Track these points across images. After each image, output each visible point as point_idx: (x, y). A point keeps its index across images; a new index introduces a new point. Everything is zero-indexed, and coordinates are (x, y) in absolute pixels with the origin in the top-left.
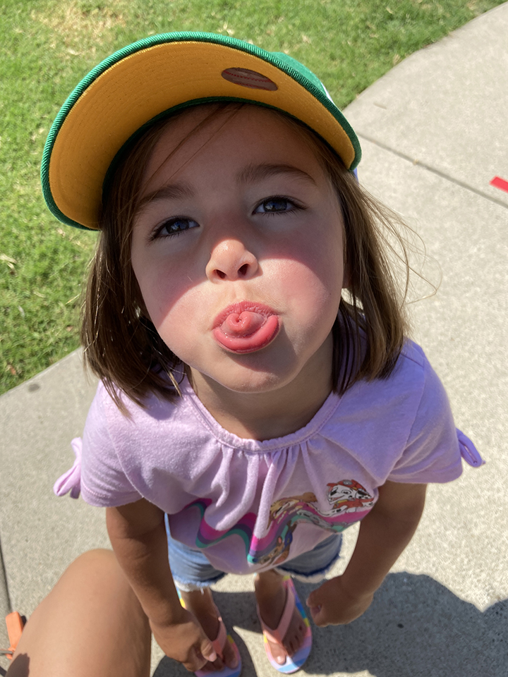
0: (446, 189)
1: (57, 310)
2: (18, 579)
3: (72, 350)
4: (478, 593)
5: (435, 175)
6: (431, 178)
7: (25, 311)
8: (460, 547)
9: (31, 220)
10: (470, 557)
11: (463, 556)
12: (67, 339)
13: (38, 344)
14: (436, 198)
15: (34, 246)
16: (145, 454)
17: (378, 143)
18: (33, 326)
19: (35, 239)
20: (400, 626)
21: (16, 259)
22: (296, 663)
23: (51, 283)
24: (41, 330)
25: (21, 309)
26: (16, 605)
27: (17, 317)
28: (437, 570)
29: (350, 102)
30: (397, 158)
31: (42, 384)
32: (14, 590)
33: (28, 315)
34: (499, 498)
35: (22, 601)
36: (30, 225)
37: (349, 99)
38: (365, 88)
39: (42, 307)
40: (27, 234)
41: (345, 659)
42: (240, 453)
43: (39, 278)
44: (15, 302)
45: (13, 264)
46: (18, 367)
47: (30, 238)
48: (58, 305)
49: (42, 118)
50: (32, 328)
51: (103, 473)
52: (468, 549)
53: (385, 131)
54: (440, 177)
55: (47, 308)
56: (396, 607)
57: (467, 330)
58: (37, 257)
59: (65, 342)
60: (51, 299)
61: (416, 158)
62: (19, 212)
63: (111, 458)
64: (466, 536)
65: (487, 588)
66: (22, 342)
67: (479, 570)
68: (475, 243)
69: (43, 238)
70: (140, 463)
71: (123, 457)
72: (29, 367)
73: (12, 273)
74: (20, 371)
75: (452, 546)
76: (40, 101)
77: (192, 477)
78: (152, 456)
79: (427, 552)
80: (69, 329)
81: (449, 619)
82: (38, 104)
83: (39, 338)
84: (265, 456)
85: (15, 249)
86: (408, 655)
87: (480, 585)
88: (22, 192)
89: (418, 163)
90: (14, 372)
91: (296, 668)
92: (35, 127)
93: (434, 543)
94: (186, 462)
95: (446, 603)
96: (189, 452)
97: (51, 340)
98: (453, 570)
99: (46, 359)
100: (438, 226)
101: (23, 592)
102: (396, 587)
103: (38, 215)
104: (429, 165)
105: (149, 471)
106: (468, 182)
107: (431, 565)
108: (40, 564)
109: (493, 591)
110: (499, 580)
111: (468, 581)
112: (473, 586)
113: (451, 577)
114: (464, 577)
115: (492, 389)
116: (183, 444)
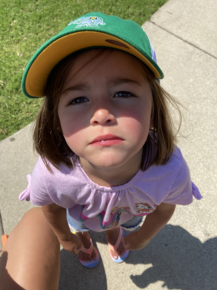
0: (197, 54)
1: (22, 105)
2: (7, 221)
3: (29, 123)
4: (200, 233)
5: (193, 47)
6: (191, 48)
7: (8, 105)
8: (194, 213)
9: (11, 63)
10: (198, 218)
11: (195, 217)
12: (27, 118)
13: (14, 120)
14: (193, 58)
15: (12, 76)
16: (58, 188)
17: (167, 31)
18: (12, 112)
19: (13, 72)
20: (166, 245)
21: (4, 81)
22: (122, 259)
23: (20, 93)
24: (15, 114)
25: (6, 104)
26: (6, 231)
27: (5, 108)
28: (183, 223)
29: (156, 11)
30: (176, 38)
31: (16, 138)
32: (5, 225)
33: (10, 107)
34: (212, 193)
35: (8, 230)
36: (10, 66)
37: (155, 9)
38: (163, 4)
39: (16, 103)
40: (9, 70)
41: (143, 258)
42: (99, 191)
43: (14, 91)
44: (4, 101)
45: (3, 84)
46: (5, 130)
47: (10, 72)
48: (23, 103)
49: (15, 15)
50: (11, 112)
51: (40, 194)
52: (197, 214)
53: (171, 25)
54: (195, 48)
55: (18, 104)
56: (165, 237)
57: (203, 119)
58: (13, 81)
59: (26, 119)
60: (20, 100)
61: (184, 39)
62: (5, 60)
63: (43, 189)
64: (196, 209)
65: (204, 231)
66: (7, 119)
67: (201, 223)
68: (209, 79)
69: (16, 72)
70: (56, 192)
71: (49, 189)
72: (10, 130)
73: (3, 88)
74: (6, 132)
75: (190, 213)
76: (14, 7)
77: (78, 198)
78: (61, 190)
79: (180, 215)
80: (28, 114)
81: (187, 243)
82: (13, 8)
83: (14, 117)
84: (110, 193)
85: (4, 77)
86: (169, 257)
87: (201, 230)
88: (6, 51)
89: (185, 41)
90: (4, 132)
91: (122, 261)
92: (12, 19)
93: (183, 212)
94: (76, 193)
95: (186, 236)
96: (77, 189)
97: (20, 119)
98: (190, 223)
99: (18, 127)
100: (193, 71)
101: (9, 226)
102: (165, 229)
103: (14, 61)
104: (190, 42)
105: (60, 195)
106: (207, 51)
107: (181, 221)
108: (16, 215)
109: (206, 232)
110: (209, 227)
111: (196, 228)
112: (198, 230)
113: (189, 225)
114: (194, 226)
115: (212, 146)
116: (74, 186)
